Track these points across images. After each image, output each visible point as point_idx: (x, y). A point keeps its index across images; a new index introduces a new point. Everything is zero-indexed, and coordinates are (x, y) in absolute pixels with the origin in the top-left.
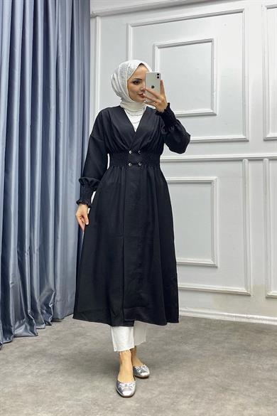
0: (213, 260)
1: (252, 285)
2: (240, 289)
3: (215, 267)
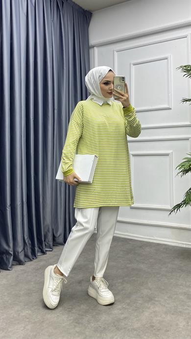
0: (171, 206)
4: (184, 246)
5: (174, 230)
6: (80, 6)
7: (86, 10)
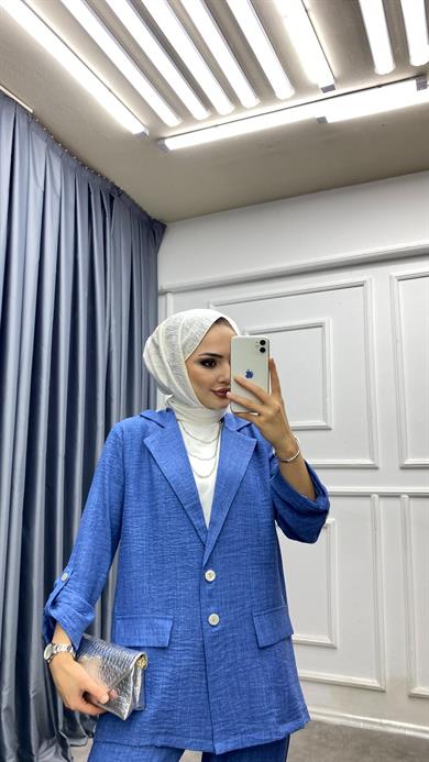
0: (330, 637)
1: (387, 676)
2: (371, 681)
3: (332, 647)
4: (362, 725)
5: (338, 689)
6: (145, 209)
7: (155, 220)
